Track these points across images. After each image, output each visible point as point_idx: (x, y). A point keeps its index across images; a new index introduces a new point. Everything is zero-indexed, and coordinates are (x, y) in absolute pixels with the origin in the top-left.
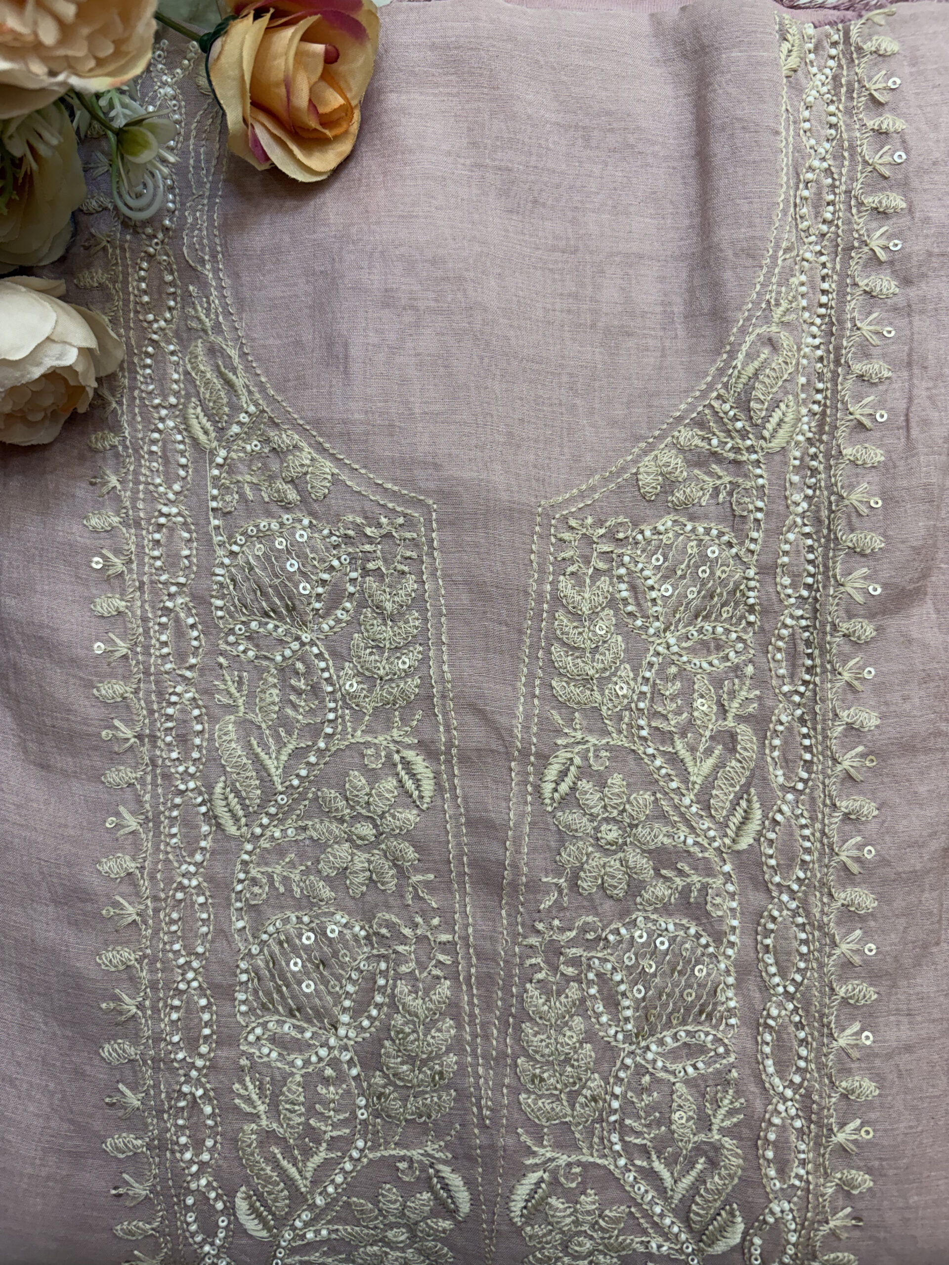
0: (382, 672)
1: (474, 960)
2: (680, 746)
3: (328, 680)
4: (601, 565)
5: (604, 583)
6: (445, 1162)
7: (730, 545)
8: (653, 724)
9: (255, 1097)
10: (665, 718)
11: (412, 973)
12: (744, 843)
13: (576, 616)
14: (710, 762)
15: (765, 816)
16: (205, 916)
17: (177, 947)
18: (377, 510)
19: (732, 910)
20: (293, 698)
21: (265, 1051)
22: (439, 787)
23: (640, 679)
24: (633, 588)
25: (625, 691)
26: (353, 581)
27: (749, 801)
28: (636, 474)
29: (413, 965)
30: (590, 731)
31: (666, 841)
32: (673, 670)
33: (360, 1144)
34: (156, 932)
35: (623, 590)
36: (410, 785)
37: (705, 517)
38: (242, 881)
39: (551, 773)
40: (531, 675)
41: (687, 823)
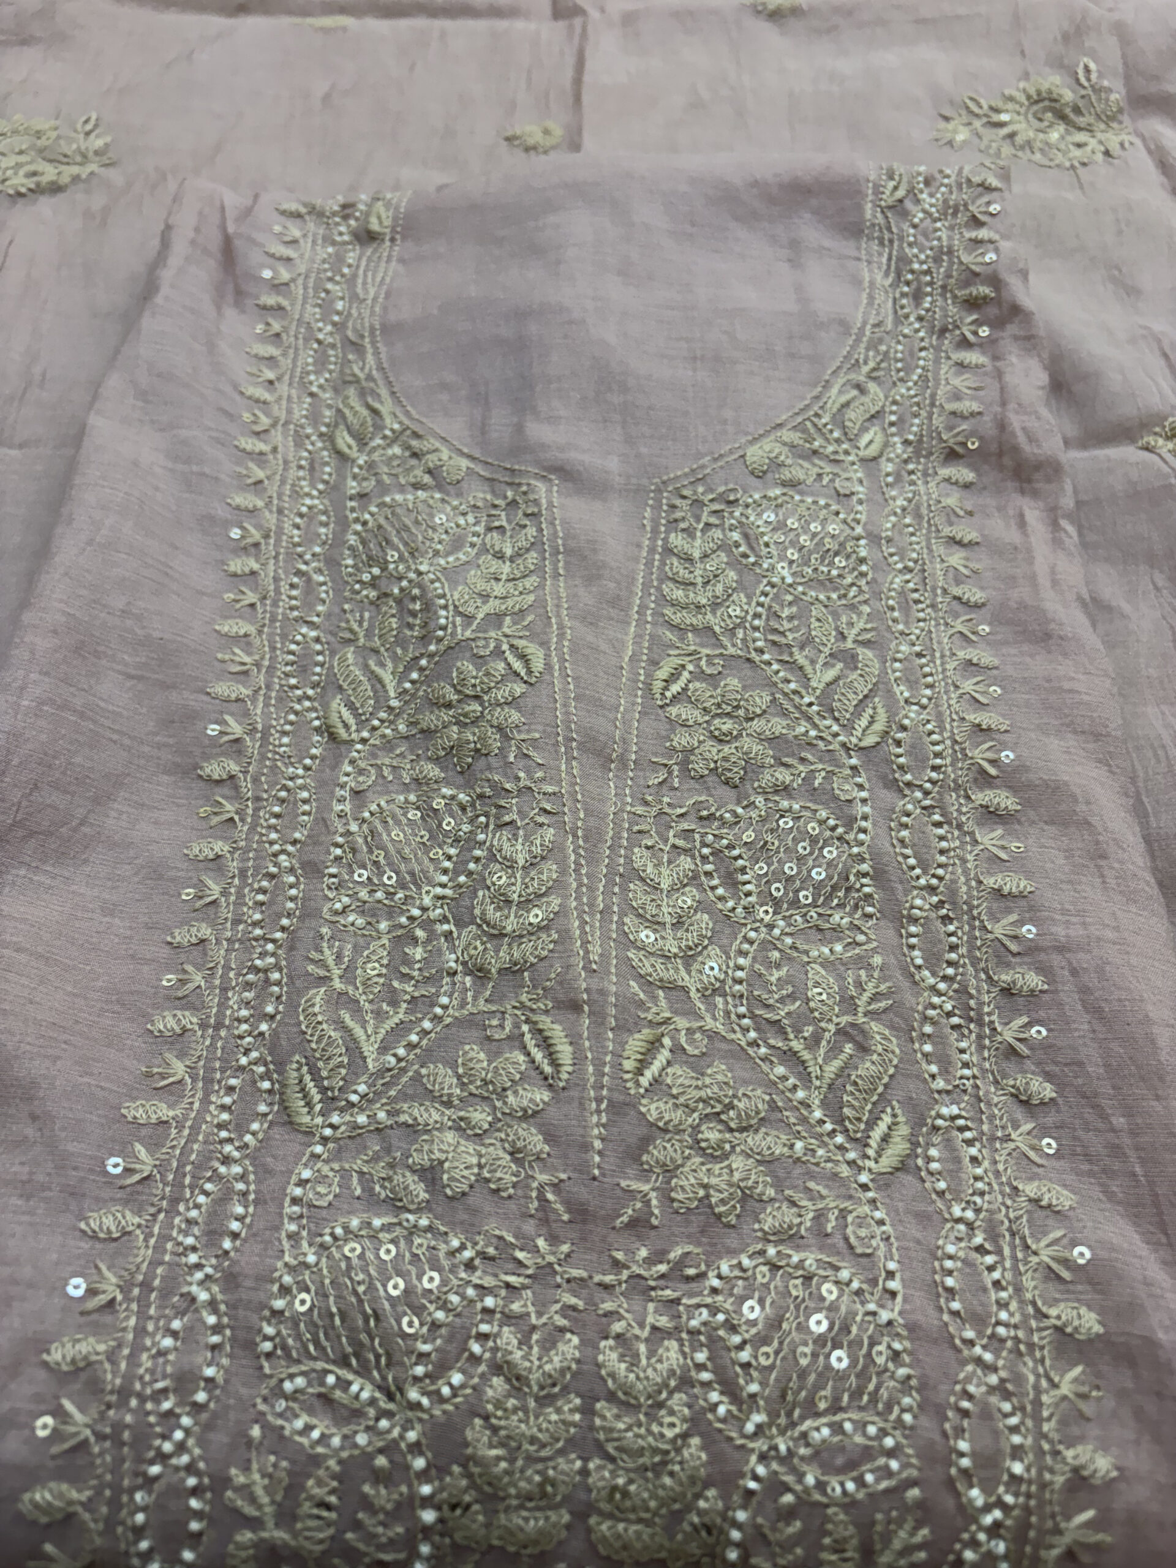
1: (582, 816)
2: (800, 658)
4: (712, 520)
5: (716, 534)
6: (544, 1013)
7: (837, 513)
8: (770, 637)
10: (783, 634)
11: (512, 822)
12: (870, 740)
13: (687, 559)
14: (832, 673)
15: (891, 720)
16: (307, 808)
17: (273, 837)
18: (505, 487)
19: (862, 800)
20: (411, 620)
21: (351, 919)
22: (549, 667)
23: (754, 604)
24: (746, 536)
25: (738, 613)
26: (476, 535)
27: (874, 708)
28: (743, 456)
29: (515, 816)
30: (702, 645)
31: (785, 730)
32: (789, 598)
34: (254, 826)
35: (736, 536)
36: (517, 665)
37: (812, 494)
38: (347, 775)
39: (663, 673)
40: (643, 608)
41: (808, 718)
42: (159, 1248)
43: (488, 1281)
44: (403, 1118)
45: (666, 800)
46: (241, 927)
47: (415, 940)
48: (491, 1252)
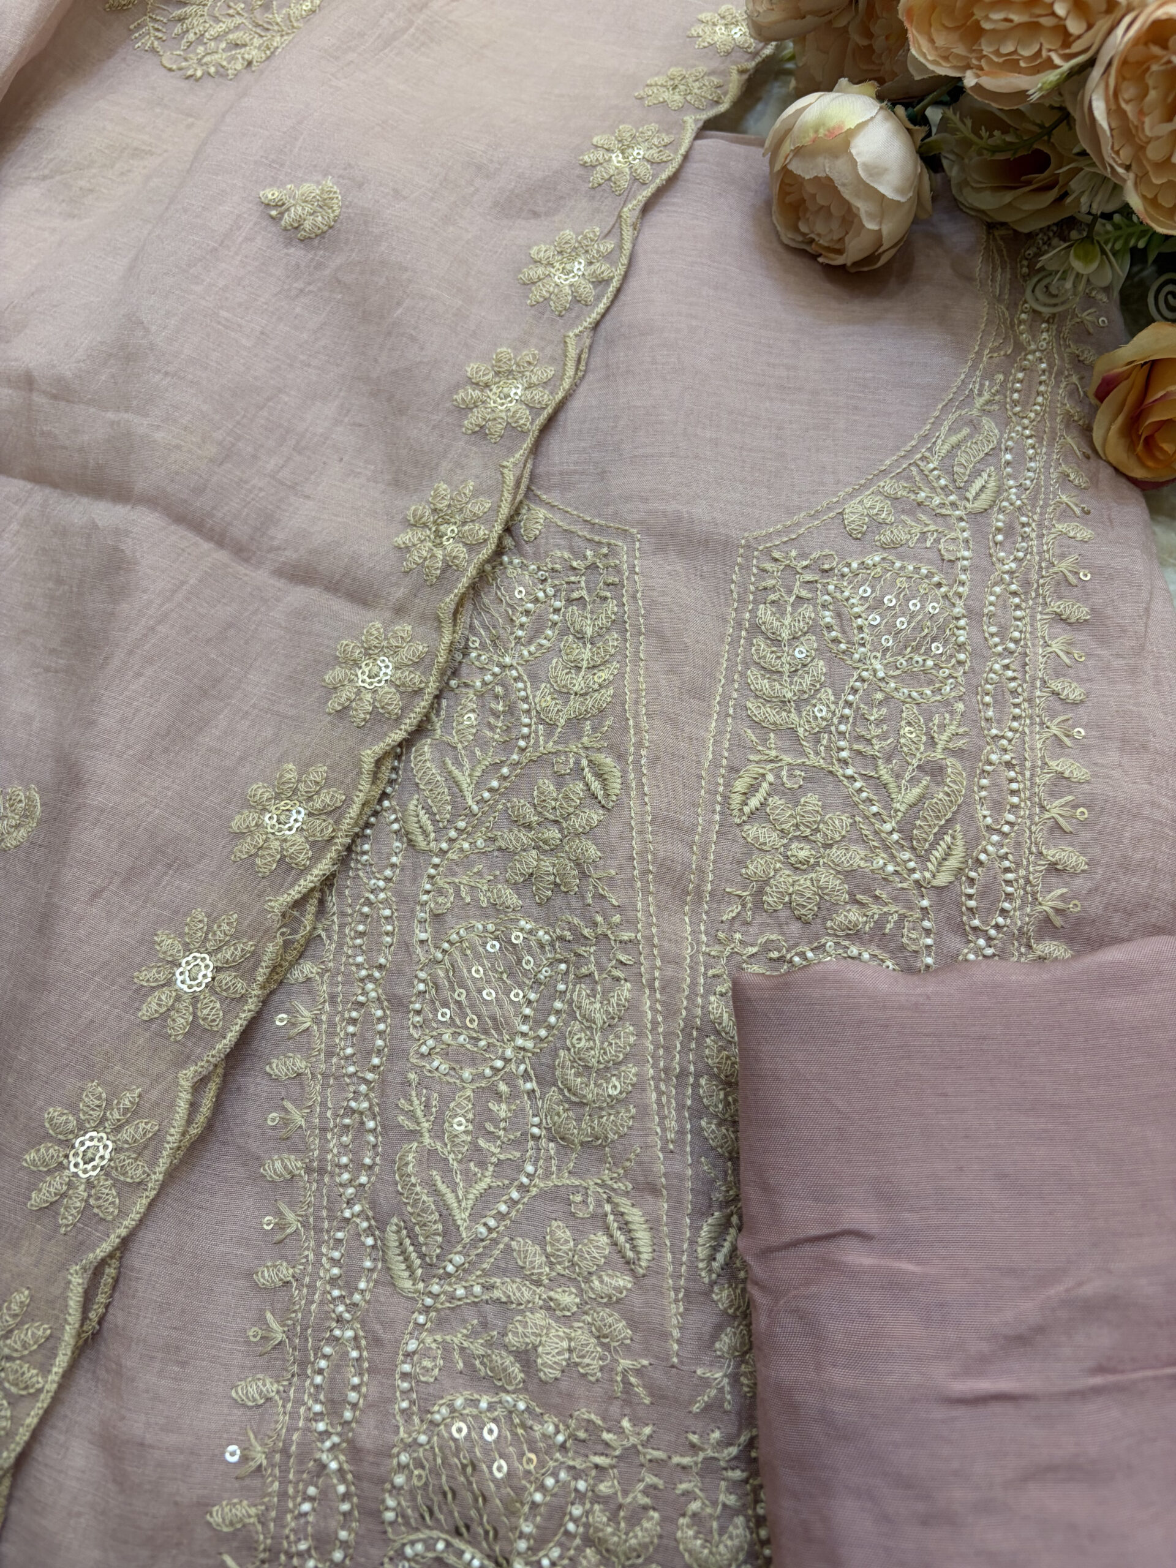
0: (576, 689)
1: (658, 963)
2: (884, 772)
3: (525, 699)
4: (804, 593)
5: (807, 611)
6: (625, 1194)
7: (939, 585)
8: (856, 747)
9: (419, 1114)
10: (869, 741)
11: (591, 975)
12: (944, 878)
13: (775, 641)
14: (916, 791)
15: (969, 854)
16: (389, 928)
17: (360, 959)
18: (585, 544)
19: (928, 947)
20: (492, 720)
21: (436, 1064)
22: (625, 787)
23: (841, 703)
24: (839, 615)
25: (824, 714)
26: (557, 611)
27: (953, 838)
28: (841, 514)
29: (593, 968)
30: (784, 751)
31: (863, 865)
32: (879, 696)
33: (530, 1169)
34: (341, 945)
35: (828, 617)
36: (596, 786)
37: (913, 557)
38: (428, 892)
39: (742, 784)
40: (725, 697)
41: (887, 848)
42: (295, 1414)
43: (578, 1463)
44: (497, 1294)
45: (739, 937)
46: (334, 1060)
47: (499, 1096)
48: (582, 1434)
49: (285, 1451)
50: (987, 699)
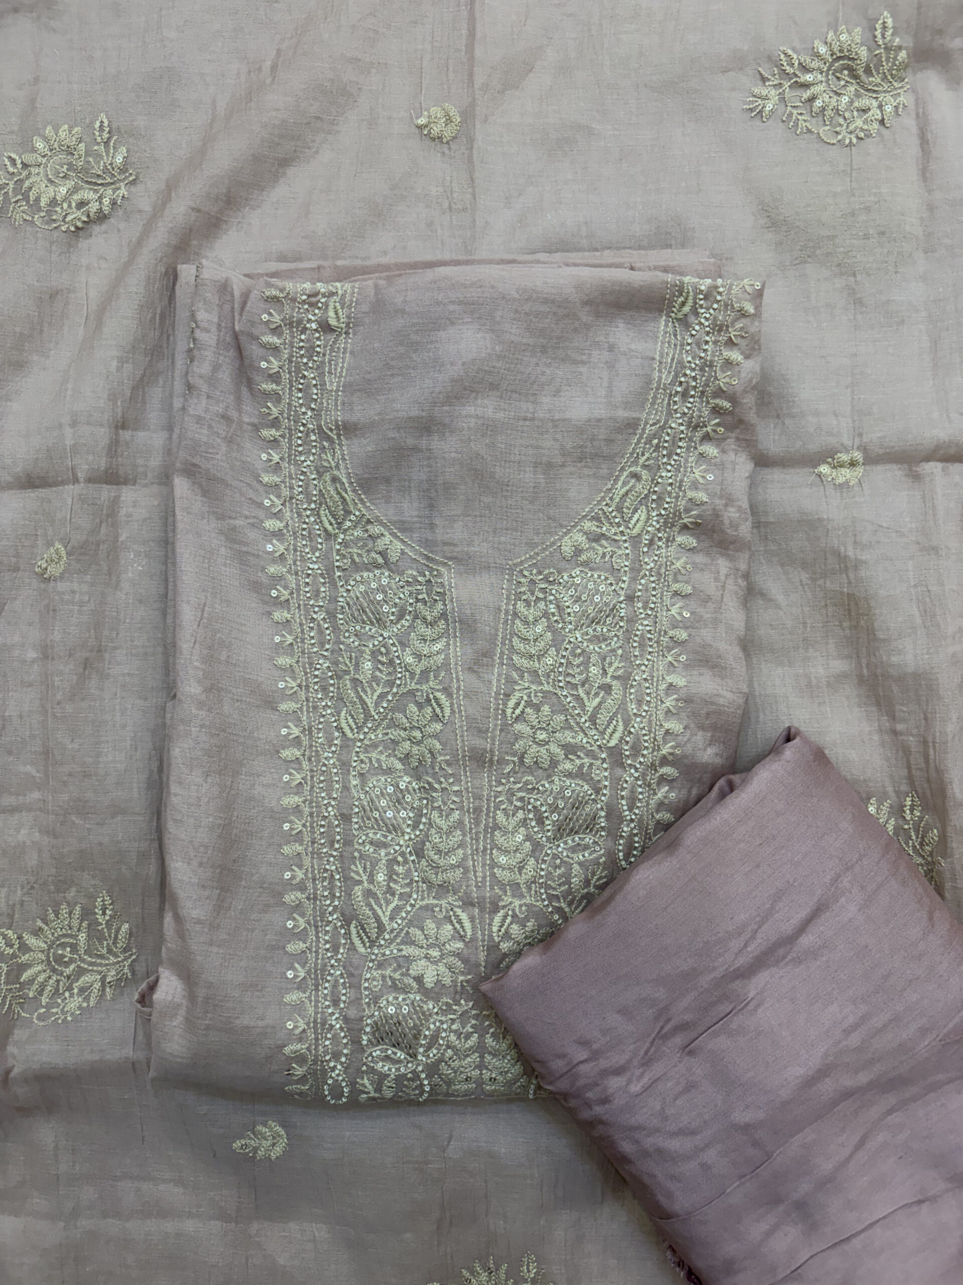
0: (425, 652)
1: (472, 800)
2: (581, 692)
3: (398, 657)
4: (541, 595)
5: (542, 605)
6: (459, 907)
7: (611, 584)
8: (567, 680)
9: (361, 872)
10: (574, 676)
11: (440, 807)
12: (613, 743)
13: (526, 622)
14: (598, 700)
15: (625, 729)
16: (337, 779)
17: (323, 795)
18: (425, 568)
19: (606, 777)
20: (379, 666)
21: (367, 848)
22: (453, 711)
23: (560, 656)
24: (558, 607)
25: (551, 662)
26: (411, 604)
27: (617, 721)
28: (560, 546)
29: (440, 803)
30: (533, 683)
31: (571, 740)
32: (579, 651)
33: (415, 896)
34: (312, 787)
35: (552, 608)
36: (438, 710)
37: (598, 569)
38: (355, 761)
39: (511, 704)
40: (502, 653)
41: (583, 731)
42: (316, 1006)
43: (443, 1019)
44: (404, 953)
45: (512, 779)
46: (316, 845)
47: (398, 863)
48: (444, 1008)
49: (315, 1022)
50: (635, 645)
